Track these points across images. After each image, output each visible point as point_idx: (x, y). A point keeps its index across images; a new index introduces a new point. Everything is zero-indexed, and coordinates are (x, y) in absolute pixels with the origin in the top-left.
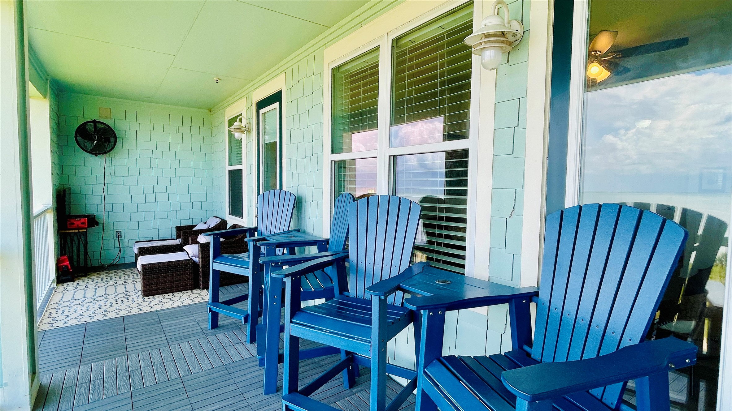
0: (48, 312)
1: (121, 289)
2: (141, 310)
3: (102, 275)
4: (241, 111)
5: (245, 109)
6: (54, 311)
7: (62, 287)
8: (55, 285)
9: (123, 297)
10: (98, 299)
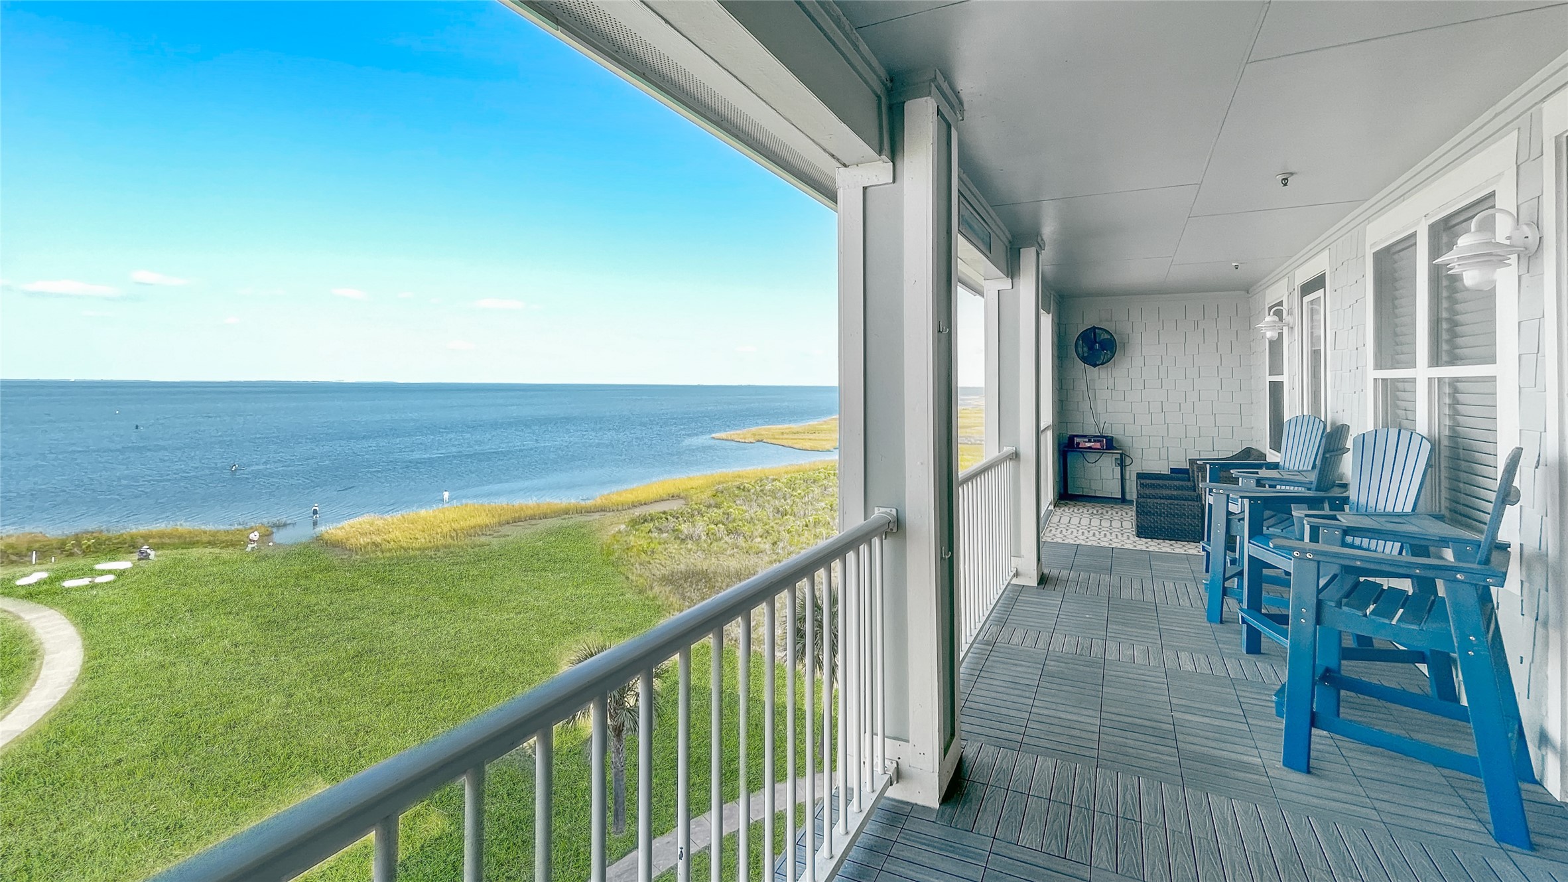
0: (1049, 529)
1: (1116, 524)
2: (1135, 547)
3: (1098, 507)
4: (1280, 298)
5: (1287, 294)
6: (1054, 529)
7: (1059, 511)
8: (1051, 507)
9: (1118, 532)
10: (1092, 528)
